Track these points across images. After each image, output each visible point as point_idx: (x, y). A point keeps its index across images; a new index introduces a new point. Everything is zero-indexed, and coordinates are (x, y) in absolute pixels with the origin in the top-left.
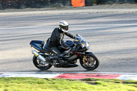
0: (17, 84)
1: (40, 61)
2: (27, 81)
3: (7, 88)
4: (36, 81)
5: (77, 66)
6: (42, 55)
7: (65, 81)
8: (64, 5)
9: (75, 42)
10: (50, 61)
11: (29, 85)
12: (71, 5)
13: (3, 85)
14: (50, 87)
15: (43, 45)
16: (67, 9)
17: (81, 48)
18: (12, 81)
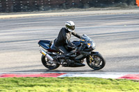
0: (80, 84)
1: (48, 60)
2: (91, 81)
3: (71, 88)
4: (100, 82)
5: (84, 65)
6: (50, 54)
7: (130, 82)
8: (128, 4)
9: (81, 42)
10: (58, 61)
11: (93, 85)
12: (135, 4)
13: (67, 84)
14: (114, 88)
15: (50, 45)
16: (131, 8)
17: (87, 48)
18: (76, 80)
